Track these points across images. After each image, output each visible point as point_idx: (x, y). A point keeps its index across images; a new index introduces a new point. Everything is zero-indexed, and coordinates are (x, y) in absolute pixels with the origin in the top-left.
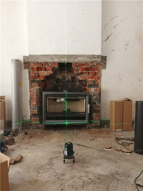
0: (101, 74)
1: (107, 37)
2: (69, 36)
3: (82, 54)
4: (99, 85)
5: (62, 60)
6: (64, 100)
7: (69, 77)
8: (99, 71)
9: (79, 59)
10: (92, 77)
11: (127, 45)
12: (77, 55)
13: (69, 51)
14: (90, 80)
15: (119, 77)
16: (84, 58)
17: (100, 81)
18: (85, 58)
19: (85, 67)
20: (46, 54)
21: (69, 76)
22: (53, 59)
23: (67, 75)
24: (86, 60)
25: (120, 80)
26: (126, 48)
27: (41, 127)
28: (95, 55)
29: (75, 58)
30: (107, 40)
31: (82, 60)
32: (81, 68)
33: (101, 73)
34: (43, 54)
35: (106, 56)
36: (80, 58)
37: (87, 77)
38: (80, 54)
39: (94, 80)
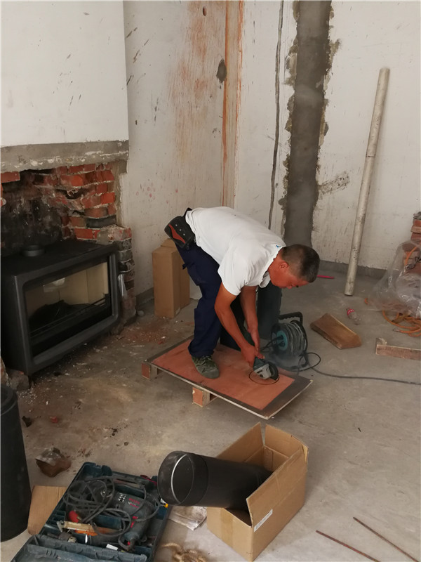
0: (120, 187)
2: (59, 83)
4: (117, 217)
5: (51, 161)
8: (115, 179)
10: (100, 200)
11: (156, 109)
12: (82, 144)
13: (64, 132)
15: (148, 189)
18: (100, 152)
19: (84, 172)
21: (22, 200)
23: (18, 196)
24: (102, 157)
25: (151, 195)
26: (155, 118)
28: (118, 141)
29: (79, 154)
31: (94, 157)
33: (118, 185)
36: (89, 151)
37: (92, 201)
38: (89, 141)
39: (106, 205)
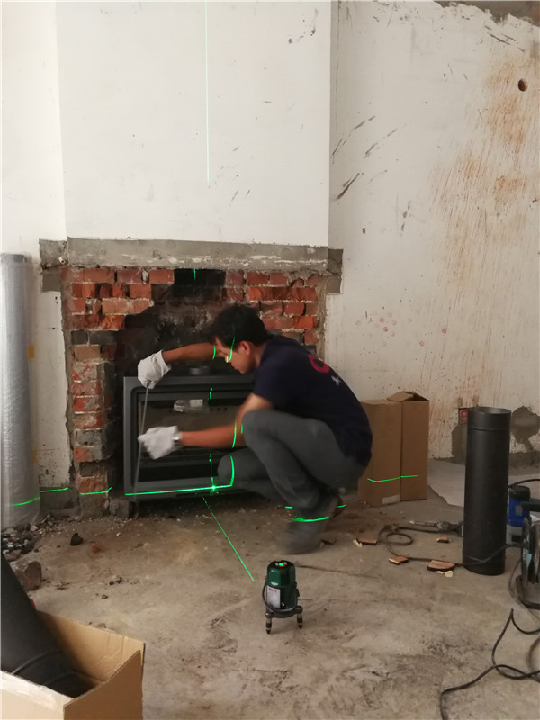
0: (325, 310)
1: (344, 185)
2: (218, 177)
3: (264, 242)
4: (318, 348)
5: (196, 260)
6: (202, 404)
7: (206, 318)
8: (319, 300)
9: (255, 257)
10: (295, 322)
11: (405, 215)
12: (246, 245)
13: (220, 229)
14: (287, 330)
15: (382, 320)
16: (271, 257)
17: (322, 333)
18: (275, 257)
19: (270, 285)
20: (135, 237)
21: (208, 316)
22: (161, 258)
23: (202, 311)
24: (278, 264)
25: (386, 329)
26: (403, 226)
27: (116, 510)
28: (309, 247)
29: (241, 256)
30: (343, 194)
31: (264, 262)
32: (259, 288)
33: (324, 308)
34: (124, 237)
35: (342, 251)
36: (257, 254)
37: (277, 321)
38: (257, 242)
39: (301, 330)
